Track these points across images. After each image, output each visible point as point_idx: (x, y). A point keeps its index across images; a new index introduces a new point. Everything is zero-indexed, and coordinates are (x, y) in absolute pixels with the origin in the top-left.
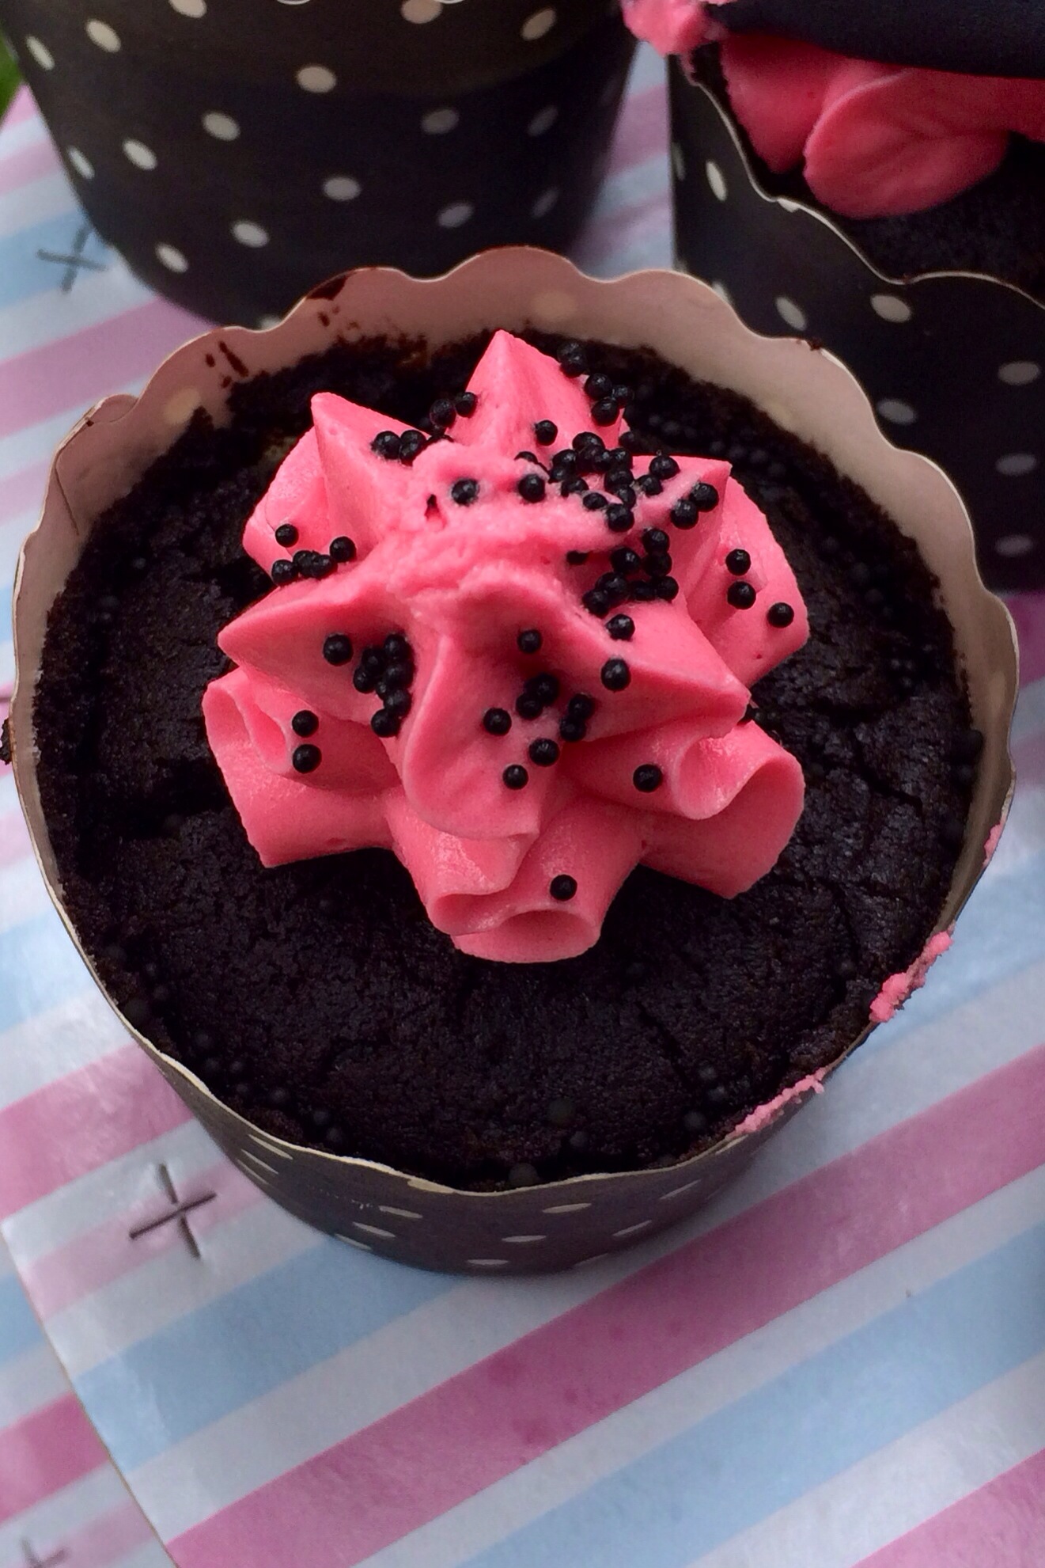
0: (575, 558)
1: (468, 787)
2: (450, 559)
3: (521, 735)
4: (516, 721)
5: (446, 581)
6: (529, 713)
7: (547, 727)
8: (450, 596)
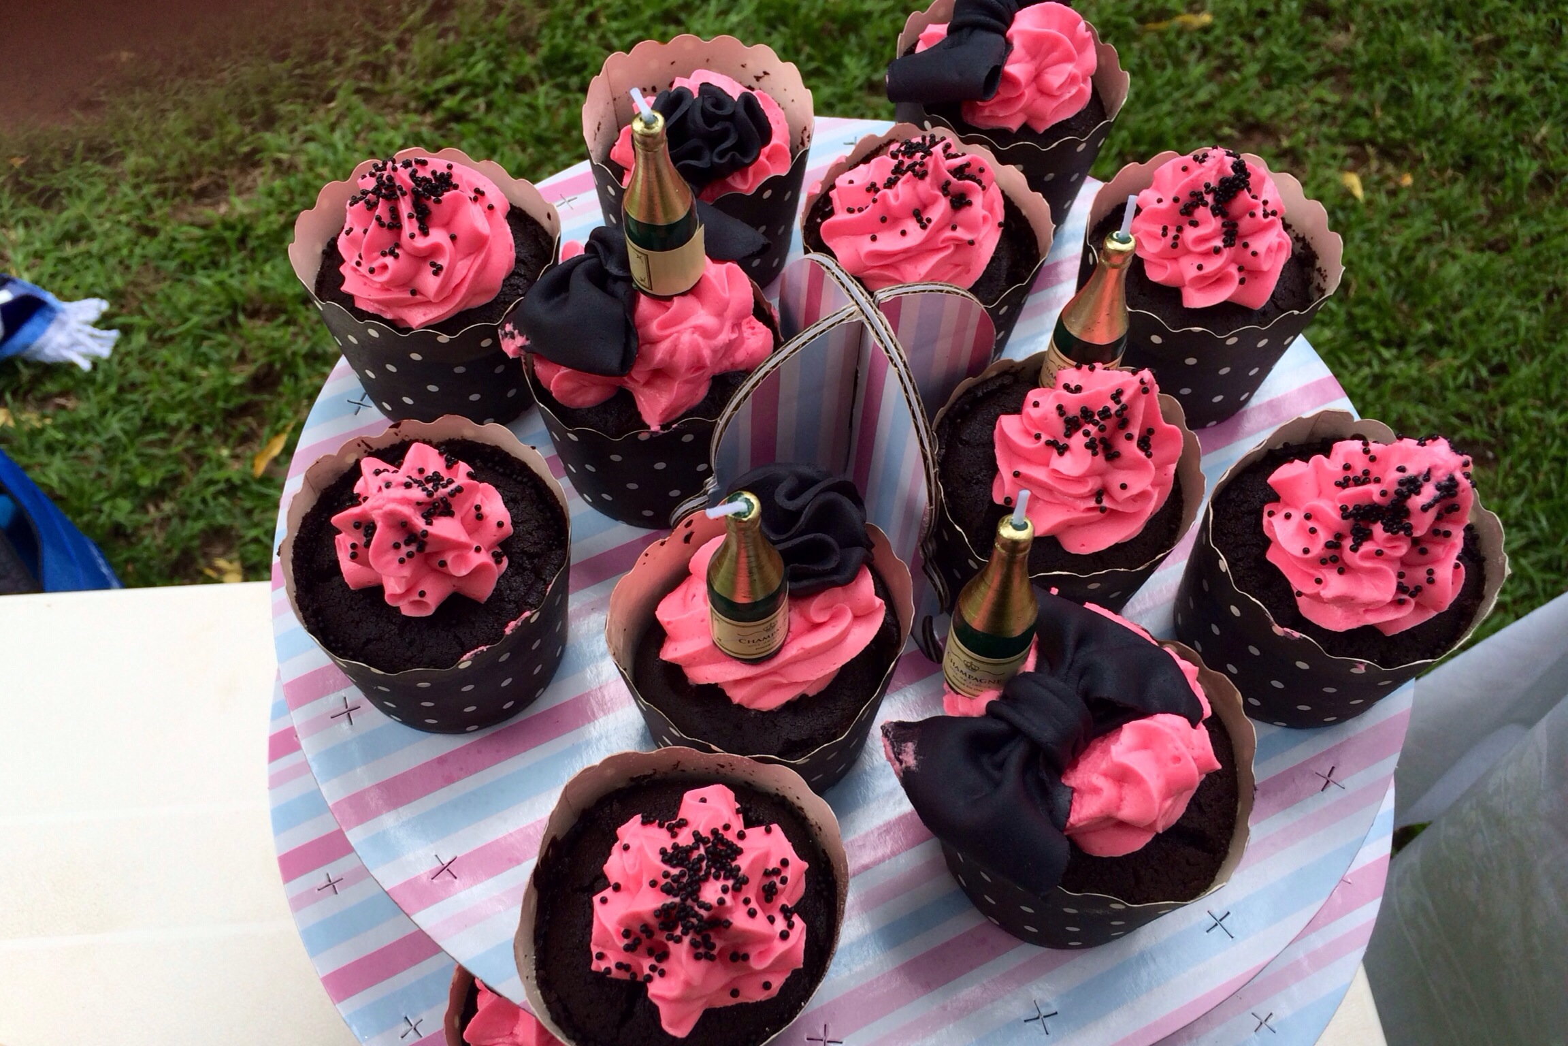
0: (418, 504)
1: (389, 563)
2: (381, 502)
3: (405, 550)
4: (403, 546)
5: (379, 508)
6: (407, 544)
7: (413, 548)
8: (380, 512)
